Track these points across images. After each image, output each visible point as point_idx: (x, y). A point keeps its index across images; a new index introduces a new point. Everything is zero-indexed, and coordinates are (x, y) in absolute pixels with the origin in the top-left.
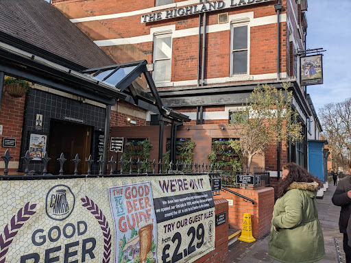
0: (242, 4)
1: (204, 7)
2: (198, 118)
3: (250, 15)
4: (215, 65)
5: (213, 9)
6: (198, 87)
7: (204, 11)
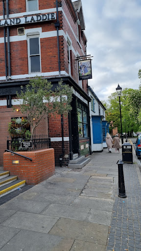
0: (33, 22)
1: (6, 22)
2: (8, 104)
3: (39, 30)
4: (18, 66)
5: (13, 24)
6: (7, 81)
7: (6, 25)
